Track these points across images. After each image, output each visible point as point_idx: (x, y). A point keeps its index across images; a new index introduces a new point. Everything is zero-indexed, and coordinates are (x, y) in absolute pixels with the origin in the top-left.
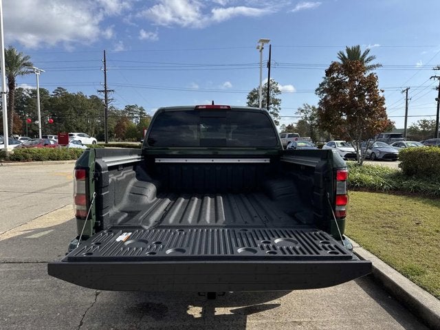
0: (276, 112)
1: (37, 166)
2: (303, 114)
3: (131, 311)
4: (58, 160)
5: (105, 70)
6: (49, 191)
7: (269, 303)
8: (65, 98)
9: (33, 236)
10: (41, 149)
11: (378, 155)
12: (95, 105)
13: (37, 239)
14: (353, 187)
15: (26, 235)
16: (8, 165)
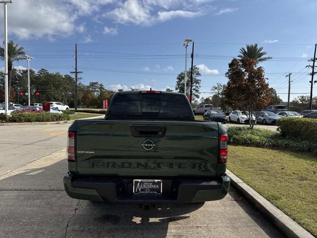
0: (197, 89)
1: (28, 126)
2: (216, 91)
3: (97, 219)
4: (42, 121)
5: (76, 58)
6: (38, 144)
7: (183, 216)
8: (47, 76)
9: (31, 174)
10: (30, 113)
11: (268, 121)
12: (68, 81)
13: (34, 176)
14: (245, 143)
15: (26, 173)
16: (8, 125)
